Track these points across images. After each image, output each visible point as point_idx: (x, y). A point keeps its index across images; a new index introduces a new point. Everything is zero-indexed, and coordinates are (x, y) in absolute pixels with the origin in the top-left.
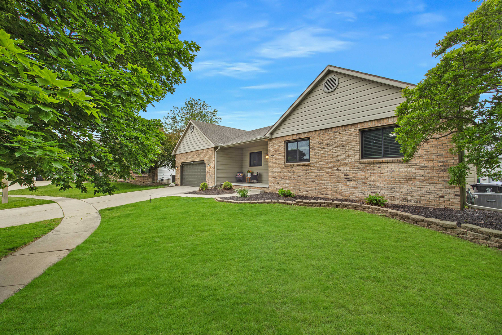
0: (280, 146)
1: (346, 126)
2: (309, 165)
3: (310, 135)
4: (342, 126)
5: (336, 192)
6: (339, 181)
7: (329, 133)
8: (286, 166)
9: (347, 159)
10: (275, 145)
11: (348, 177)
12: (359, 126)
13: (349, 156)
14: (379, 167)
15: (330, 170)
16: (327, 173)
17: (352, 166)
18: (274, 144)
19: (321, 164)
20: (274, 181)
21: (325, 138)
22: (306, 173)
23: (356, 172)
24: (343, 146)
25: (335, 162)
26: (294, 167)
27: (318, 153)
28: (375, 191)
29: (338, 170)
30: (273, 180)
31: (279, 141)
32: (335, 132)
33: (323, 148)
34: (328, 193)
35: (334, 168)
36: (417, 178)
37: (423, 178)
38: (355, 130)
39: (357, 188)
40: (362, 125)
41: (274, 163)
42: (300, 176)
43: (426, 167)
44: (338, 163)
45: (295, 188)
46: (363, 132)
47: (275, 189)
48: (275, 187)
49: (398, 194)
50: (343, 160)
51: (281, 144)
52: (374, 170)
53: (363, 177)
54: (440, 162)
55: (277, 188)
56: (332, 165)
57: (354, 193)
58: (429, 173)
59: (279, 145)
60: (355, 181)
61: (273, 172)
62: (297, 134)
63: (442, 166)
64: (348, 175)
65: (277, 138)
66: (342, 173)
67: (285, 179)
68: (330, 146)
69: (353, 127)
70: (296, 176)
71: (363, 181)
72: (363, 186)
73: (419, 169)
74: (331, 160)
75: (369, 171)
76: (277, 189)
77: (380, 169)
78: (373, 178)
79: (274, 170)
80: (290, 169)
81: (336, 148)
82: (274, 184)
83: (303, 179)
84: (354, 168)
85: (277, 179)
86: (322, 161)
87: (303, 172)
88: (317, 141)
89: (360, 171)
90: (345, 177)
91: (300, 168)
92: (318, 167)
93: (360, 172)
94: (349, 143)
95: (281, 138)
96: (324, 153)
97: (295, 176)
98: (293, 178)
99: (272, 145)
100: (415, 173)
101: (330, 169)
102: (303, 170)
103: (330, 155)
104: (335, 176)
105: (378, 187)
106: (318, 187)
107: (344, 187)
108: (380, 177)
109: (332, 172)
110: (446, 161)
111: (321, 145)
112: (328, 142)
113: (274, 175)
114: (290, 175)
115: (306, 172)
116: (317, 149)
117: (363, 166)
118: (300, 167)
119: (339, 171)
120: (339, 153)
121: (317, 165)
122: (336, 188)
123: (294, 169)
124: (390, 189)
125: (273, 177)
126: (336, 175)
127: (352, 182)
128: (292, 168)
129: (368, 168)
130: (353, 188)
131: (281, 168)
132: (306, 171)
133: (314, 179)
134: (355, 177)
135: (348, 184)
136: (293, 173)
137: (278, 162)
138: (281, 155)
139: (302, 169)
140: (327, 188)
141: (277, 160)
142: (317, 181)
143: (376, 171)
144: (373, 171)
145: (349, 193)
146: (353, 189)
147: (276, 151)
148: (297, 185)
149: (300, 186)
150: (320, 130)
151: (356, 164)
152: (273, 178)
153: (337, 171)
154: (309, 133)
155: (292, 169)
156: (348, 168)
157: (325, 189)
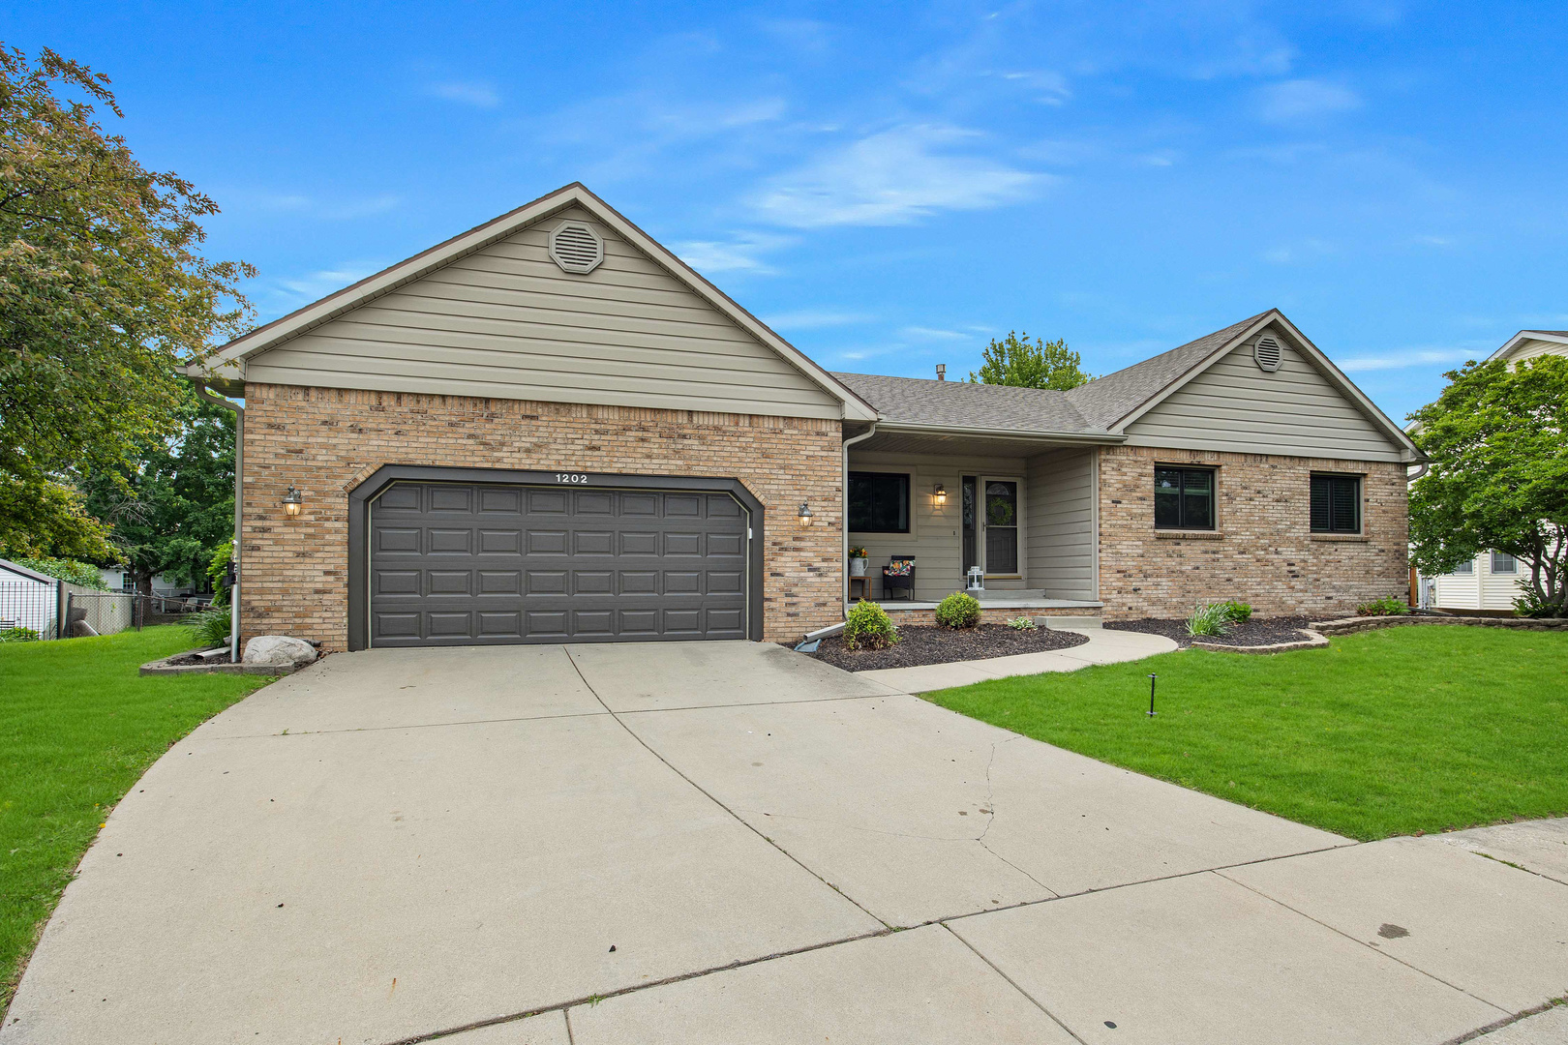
0: (1141, 475)
1: (1292, 457)
2: (1220, 539)
3: (1223, 460)
4: (1285, 457)
5: (1273, 603)
6: (1278, 578)
7: (1262, 466)
8: (1159, 538)
9: (1293, 530)
10: (1124, 470)
11: (1293, 568)
12: (1311, 463)
13: (1295, 523)
14: (1336, 550)
15: (1263, 553)
16: (1258, 561)
17: (1301, 546)
18: (1121, 464)
19: (1245, 537)
20: (1120, 584)
21: (1255, 473)
22: (1214, 560)
23: (1306, 557)
24: (1286, 501)
25: (1272, 534)
26: (1183, 543)
27: (1241, 509)
28: (1330, 595)
29: (1277, 552)
30: (1118, 580)
31: (1139, 459)
32: (1274, 467)
33: (1251, 500)
34: (1259, 607)
35: (1270, 549)
36: (1376, 569)
37: (1380, 569)
38: (1303, 471)
39: (1306, 592)
40: (1316, 463)
41: (1122, 526)
42: (1198, 568)
43: (1383, 551)
44: (1278, 538)
45: (1183, 600)
46: (1317, 478)
47: (1124, 608)
48: (1124, 604)
49: (1356, 598)
50: (1286, 532)
51: (1145, 471)
52: (1330, 554)
53: (1315, 568)
54: (1395, 544)
55: (1129, 605)
56: (1267, 541)
57: (1302, 602)
58: (1385, 562)
59: (1140, 471)
60: (1303, 576)
61: (1117, 553)
62: (1191, 450)
63: (1396, 551)
64: (1293, 565)
65: (1132, 447)
66: (1284, 560)
67: (1157, 576)
68: (1264, 497)
69: (1302, 463)
70: (1187, 568)
71: (1315, 576)
72: (1316, 587)
73: (1377, 555)
74: (1265, 530)
75: (1323, 557)
76: (1130, 608)
77: (1337, 553)
78: (1328, 570)
79: (1123, 548)
80: (1171, 547)
81: (1275, 504)
82: (1119, 592)
83: (1205, 574)
84: (1302, 550)
85: (1130, 576)
86: (1247, 531)
87: (1207, 556)
88: (1239, 480)
89: (1311, 557)
90: (1288, 568)
91: (1198, 546)
92: (1240, 545)
93: (1311, 559)
94: (1297, 497)
95: (1145, 452)
96: (1253, 511)
97: (1183, 568)
98: (1181, 572)
99: (1115, 466)
100: (1373, 561)
101: (1262, 550)
102: (1206, 552)
103: (1264, 517)
104: (1272, 568)
105: (1334, 587)
106: (1239, 595)
107: (1287, 591)
108: (1337, 568)
109: (1267, 557)
110: (1398, 544)
111: (1247, 491)
112: (1259, 486)
113: (1123, 565)
114: (1172, 563)
115: (1213, 556)
116: (1238, 499)
117: (1314, 546)
118: (1199, 543)
119: (1280, 556)
120: (1279, 515)
121: (1237, 539)
122: (1273, 595)
123: (1183, 547)
124: (1347, 589)
125: (1119, 572)
126: (1273, 565)
127: (1299, 579)
128: (1178, 544)
129: (1322, 550)
130: (1301, 591)
131: (1144, 544)
132: (1214, 553)
133: (1231, 576)
134: (1303, 569)
135: (1293, 583)
136: (1178, 559)
137: (1135, 524)
138: (1146, 503)
139: (1203, 548)
140: (1257, 596)
141: (1132, 516)
142: (1236, 580)
143: (1331, 557)
144: (1328, 557)
145: (1294, 602)
146: (1301, 594)
147: (1129, 488)
148: (1189, 592)
149: (1199, 595)
150: (1246, 454)
151: (1306, 542)
152: (1118, 575)
153: (1276, 556)
154: (1221, 455)
155: (1178, 547)
156: (1294, 550)
157: (1252, 599)
